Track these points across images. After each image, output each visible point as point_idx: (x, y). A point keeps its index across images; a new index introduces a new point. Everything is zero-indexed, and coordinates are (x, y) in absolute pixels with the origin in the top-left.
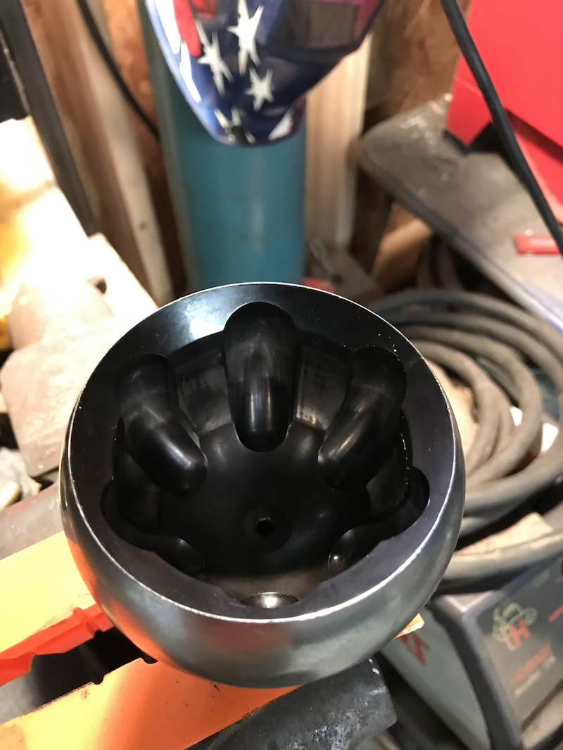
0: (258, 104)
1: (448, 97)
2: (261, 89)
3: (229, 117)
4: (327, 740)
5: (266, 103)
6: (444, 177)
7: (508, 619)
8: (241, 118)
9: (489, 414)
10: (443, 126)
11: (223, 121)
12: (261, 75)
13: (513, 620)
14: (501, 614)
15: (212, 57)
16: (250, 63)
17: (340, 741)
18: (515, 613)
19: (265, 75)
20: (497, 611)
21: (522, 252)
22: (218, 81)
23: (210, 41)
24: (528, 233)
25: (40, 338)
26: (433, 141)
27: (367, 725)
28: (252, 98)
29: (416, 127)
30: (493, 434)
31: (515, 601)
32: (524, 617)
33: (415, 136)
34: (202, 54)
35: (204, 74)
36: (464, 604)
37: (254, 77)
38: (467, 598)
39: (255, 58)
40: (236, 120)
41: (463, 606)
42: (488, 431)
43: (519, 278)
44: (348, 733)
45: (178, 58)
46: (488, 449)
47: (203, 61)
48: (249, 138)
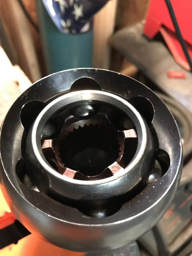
1: (143, 21)
3: (66, 22)
5: (80, 18)
11: (63, 24)
12: (79, 6)
21: (169, 78)
26: (139, 38)
28: (74, 15)
35: (57, 5)
37: (76, 7)
40: (69, 24)
48: (73, 32)
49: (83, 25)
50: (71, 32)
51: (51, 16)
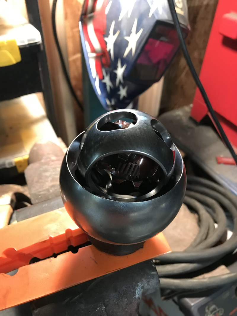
0: (121, 97)
1: (191, 105)
2: (123, 92)
3: (110, 101)
4: (134, 287)
5: (124, 97)
6: (189, 133)
7: (212, 312)
8: (115, 102)
9: (204, 223)
10: (189, 115)
11: (108, 102)
12: (124, 88)
13: (213, 313)
14: (208, 309)
15: (107, 80)
16: (120, 82)
17: (139, 289)
18: (215, 309)
19: (125, 87)
20: (207, 307)
21: (219, 163)
22: (108, 88)
23: (107, 74)
24: (222, 156)
25: (40, 160)
26: (185, 120)
27: (149, 285)
28: (119, 95)
29: (179, 115)
30: (206, 231)
31: (215, 304)
32: (218, 312)
33: (178, 118)
34: (103, 78)
35: (103, 86)
36: (193, 302)
37: (121, 88)
38: (194, 299)
39: (122, 81)
40: (113, 103)
41: (192, 303)
42: (204, 230)
43: (218, 172)
44: (142, 286)
45: (95, 80)
46: (204, 237)
47: (104, 81)
49: (127, 104)
51: (97, 95)
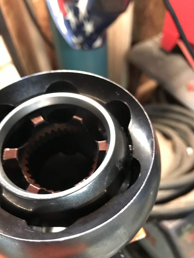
2: (89, 28)
9: (179, 151)
15: (71, 16)
35: (67, 23)
41: (170, 225)
42: (179, 157)
47: (67, 18)
48: (84, 47)
49: (94, 40)
50: (82, 48)
